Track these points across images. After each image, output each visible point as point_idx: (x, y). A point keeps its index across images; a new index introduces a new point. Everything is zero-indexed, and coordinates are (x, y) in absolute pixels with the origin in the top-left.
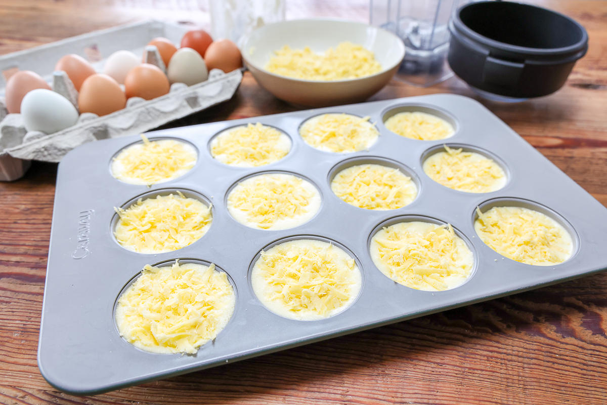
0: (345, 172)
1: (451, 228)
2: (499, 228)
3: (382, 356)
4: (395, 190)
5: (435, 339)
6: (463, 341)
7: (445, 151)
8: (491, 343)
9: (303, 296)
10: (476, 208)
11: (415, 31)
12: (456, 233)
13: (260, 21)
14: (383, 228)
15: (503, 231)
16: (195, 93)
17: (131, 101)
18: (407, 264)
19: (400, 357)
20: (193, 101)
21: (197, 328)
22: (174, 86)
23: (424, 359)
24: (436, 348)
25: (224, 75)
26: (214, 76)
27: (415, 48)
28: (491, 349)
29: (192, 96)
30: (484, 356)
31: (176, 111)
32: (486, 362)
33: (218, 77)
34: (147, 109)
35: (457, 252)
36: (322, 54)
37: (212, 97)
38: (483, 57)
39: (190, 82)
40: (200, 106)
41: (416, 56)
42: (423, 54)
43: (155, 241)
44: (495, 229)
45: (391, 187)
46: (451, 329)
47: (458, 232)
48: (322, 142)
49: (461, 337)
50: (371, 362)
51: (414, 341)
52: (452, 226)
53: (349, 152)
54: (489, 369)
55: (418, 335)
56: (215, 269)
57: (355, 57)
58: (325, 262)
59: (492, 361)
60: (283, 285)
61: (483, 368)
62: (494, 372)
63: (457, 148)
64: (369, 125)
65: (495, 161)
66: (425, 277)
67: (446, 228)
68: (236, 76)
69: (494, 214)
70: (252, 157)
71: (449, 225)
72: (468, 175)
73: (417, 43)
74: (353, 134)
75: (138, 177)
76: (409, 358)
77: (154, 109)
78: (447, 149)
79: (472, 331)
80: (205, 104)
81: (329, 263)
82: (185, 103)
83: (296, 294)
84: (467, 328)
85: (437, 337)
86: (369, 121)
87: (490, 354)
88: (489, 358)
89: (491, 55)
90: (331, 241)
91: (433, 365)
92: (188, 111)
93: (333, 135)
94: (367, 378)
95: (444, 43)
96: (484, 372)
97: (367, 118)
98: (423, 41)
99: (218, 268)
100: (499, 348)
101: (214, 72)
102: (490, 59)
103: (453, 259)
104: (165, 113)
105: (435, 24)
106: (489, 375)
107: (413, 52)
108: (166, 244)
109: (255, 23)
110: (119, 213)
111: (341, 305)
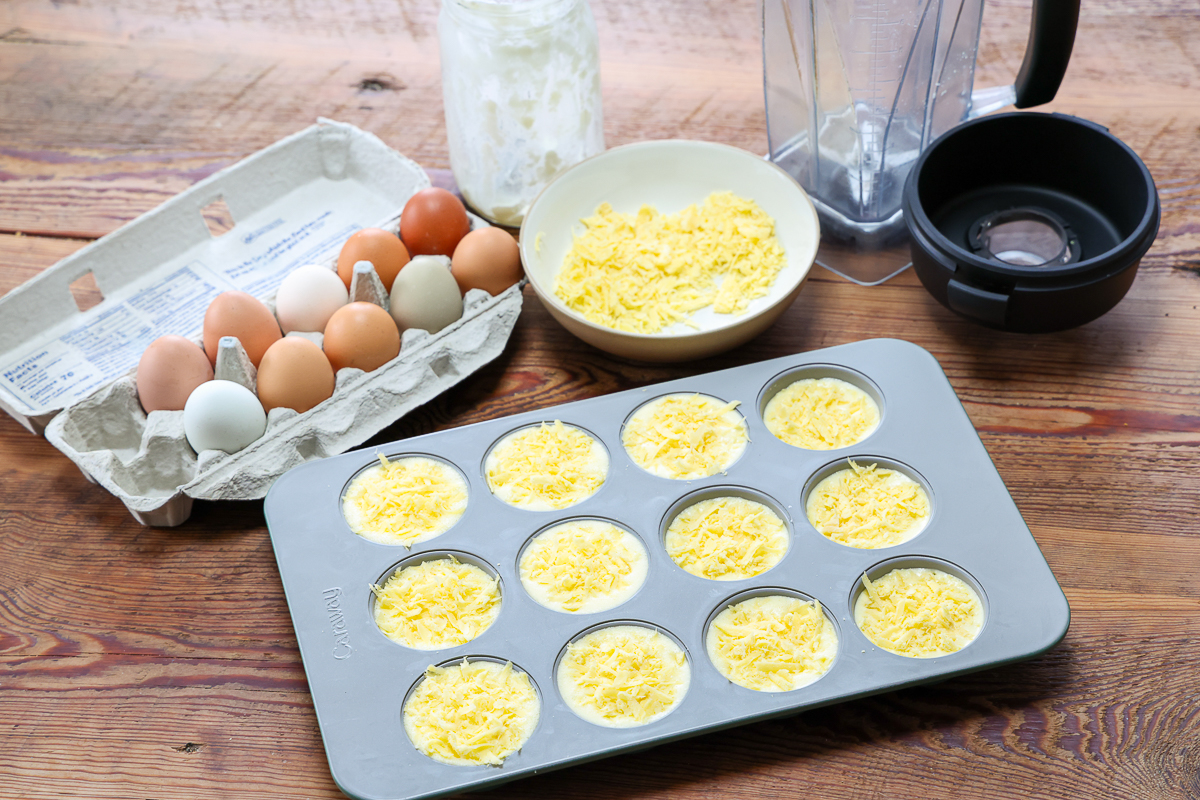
0: (689, 512)
1: (818, 606)
2: (891, 602)
4: (757, 543)
6: (820, 753)
7: (849, 469)
8: (853, 755)
9: (618, 700)
10: (863, 573)
12: (824, 614)
14: (729, 606)
15: (894, 608)
16: (446, 348)
17: (342, 375)
18: (751, 657)
20: (443, 364)
21: (500, 739)
22: (408, 335)
25: (490, 301)
26: (473, 305)
29: (441, 355)
31: (417, 388)
32: (841, 776)
33: (480, 307)
34: (371, 391)
35: (819, 640)
37: (474, 353)
38: (945, 277)
39: (433, 325)
40: (457, 373)
43: (431, 631)
44: (885, 603)
45: (753, 538)
46: (807, 739)
47: (826, 611)
48: (658, 456)
49: (819, 748)
50: (702, 777)
52: (820, 602)
53: (698, 477)
55: (764, 746)
56: (513, 669)
58: (648, 657)
60: (596, 687)
61: (835, 782)
63: (868, 463)
64: (736, 417)
66: (770, 674)
67: (811, 606)
68: (513, 299)
70: (550, 490)
71: (817, 602)
72: (874, 514)
74: (707, 440)
75: (386, 530)
76: (748, 772)
77: (382, 389)
78: (853, 465)
79: (835, 741)
80: (464, 370)
81: (653, 657)
83: (610, 697)
84: (830, 737)
86: (737, 409)
87: (849, 767)
88: (845, 772)
89: (957, 275)
90: (657, 628)
93: (674, 443)
96: (835, 788)
99: (516, 667)
100: (862, 760)
101: (474, 295)
102: (955, 283)
103: (813, 650)
104: (400, 396)
106: (840, 790)
108: (446, 636)
109: (542, 167)
110: (375, 591)
111: (663, 710)
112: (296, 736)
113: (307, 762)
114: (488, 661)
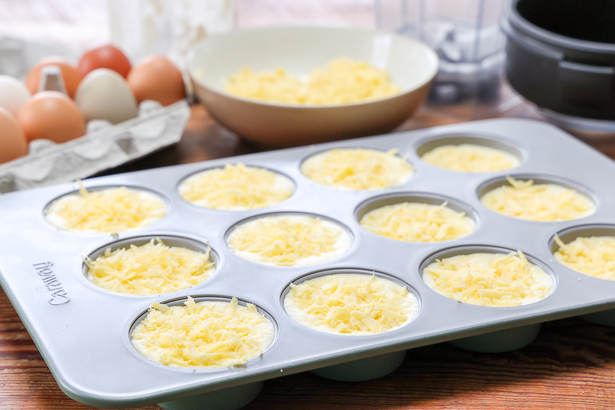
0: (376, 213)
1: (522, 256)
2: (585, 256)
3: (452, 390)
4: (444, 227)
5: (516, 375)
6: (550, 375)
7: (508, 184)
8: (585, 375)
9: (352, 320)
10: (554, 235)
11: (450, 37)
12: (529, 261)
13: (201, 32)
14: (437, 260)
15: (591, 260)
16: (128, 133)
17: (35, 145)
18: (472, 289)
19: (474, 390)
20: (126, 144)
21: (237, 351)
22: (92, 125)
23: (504, 390)
24: (517, 382)
25: (163, 110)
26: (148, 111)
27: (452, 61)
28: (585, 379)
29: (125, 137)
30: (577, 385)
31: (104, 157)
32: (580, 389)
33: (154, 113)
34: (65, 155)
35: (531, 277)
36: (305, 78)
37: (152, 140)
38: (554, 63)
39: (115, 119)
40: (136, 151)
41: (455, 74)
42: (466, 69)
43: (148, 287)
44: (581, 258)
45: (439, 225)
46: (534, 366)
47: (531, 259)
48: (336, 181)
49: (549, 372)
50: (441, 396)
51: (490, 377)
52: (524, 253)
53: (377, 190)
54: (583, 395)
55: (494, 373)
56: (239, 304)
57: (359, 80)
58: (371, 292)
59: (586, 389)
60: (325, 313)
61: (575, 394)
62: (589, 397)
63: (525, 180)
64: (397, 161)
65: (579, 192)
66: (494, 299)
67: (516, 256)
68: (182, 110)
69: (579, 244)
70: (244, 201)
71: (520, 253)
72: (543, 209)
73: (454, 54)
74: (378, 169)
75: (92, 228)
76: (487, 391)
77: (74, 154)
78: (512, 181)
79: (562, 367)
80: (144, 149)
81: (375, 292)
82: (116, 147)
83: (344, 318)
84: (556, 365)
85: (518, 373)
86: (397, 155)
87: (584, 383)
88: (582, 387)
89: (566, 59)
90: (374, 273)
91: (515, 395)
92: (122, 158)
93: (350, 172)
94: (437, 407)
95: (496, 53)
96: (577, 398)
97: (394, 151)
98: (463, 52)
99: (242, 301)
100: (595, 378)
101: (147, 105)
102: (565, 65)
103: (528, 285)
104: (90, 161)
105: (479, 26)
106: (583, 399)
107: (450, 68)
108: (164, 289)
109: (193, 35)
110: (87, 263)
111: (398, 325)
112: (10, 388)
113: (23, 405)
114: (211, 300)
